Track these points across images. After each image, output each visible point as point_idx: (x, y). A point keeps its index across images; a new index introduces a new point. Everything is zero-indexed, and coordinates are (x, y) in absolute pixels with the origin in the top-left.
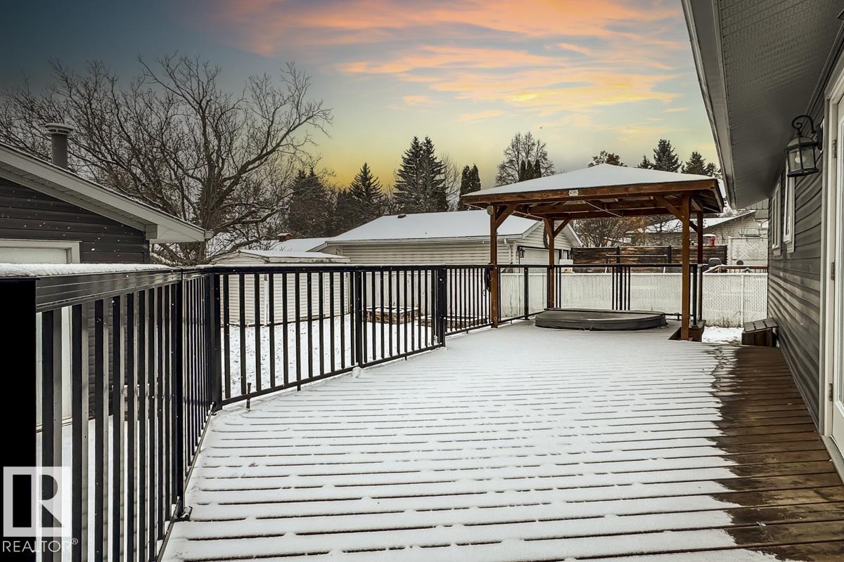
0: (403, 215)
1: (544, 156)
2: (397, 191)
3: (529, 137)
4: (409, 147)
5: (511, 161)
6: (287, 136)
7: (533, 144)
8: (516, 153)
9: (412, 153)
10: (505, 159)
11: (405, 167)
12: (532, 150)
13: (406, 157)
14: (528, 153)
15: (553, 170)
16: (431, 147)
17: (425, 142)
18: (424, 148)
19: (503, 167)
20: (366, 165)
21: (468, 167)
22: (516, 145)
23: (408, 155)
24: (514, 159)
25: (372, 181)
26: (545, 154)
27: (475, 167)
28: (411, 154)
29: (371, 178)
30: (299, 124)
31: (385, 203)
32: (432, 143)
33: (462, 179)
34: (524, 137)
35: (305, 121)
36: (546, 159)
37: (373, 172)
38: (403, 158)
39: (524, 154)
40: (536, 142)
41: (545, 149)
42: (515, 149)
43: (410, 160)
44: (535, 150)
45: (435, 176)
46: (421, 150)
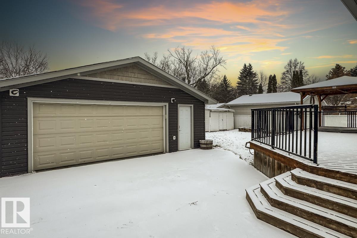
0: (251, 95)
1: (303, 68)
2: (238, 85)
3: (296, 60)
4: (242, 68)
5: (288, 71)
6: (212, 70)
7: (298, 63)
8: (290, 67)
10: (285, 70)
11: (241, 76)
12: (297, 66)
13: (241, 72)
14: (295, 67)
15: (307, 73)
16: (252, 67)
17: (249, 65)
18: (248, 67)
19: (284, 74)
20: (225, 75)
21: (271, 75)
22: (290, 64)
23: (242, 71)
24: (289, 70)
25: (227, 81)
26: (304, 67)
28: (243, 71)
29: (227, 80)
30: (216, 66)
32: (252, 66)
33: (269, 80)
34: (294, 61)
35: (218, 64)
36: (304, 69)
37: (228, 78)
38: (240, 72)
39: (293, 68)
40: (299, 62)
41: (304, 65)
42: (289, 66)
43: (243, 73)
44: (299, 66)
45: (253, 79)
46: (247, 69)
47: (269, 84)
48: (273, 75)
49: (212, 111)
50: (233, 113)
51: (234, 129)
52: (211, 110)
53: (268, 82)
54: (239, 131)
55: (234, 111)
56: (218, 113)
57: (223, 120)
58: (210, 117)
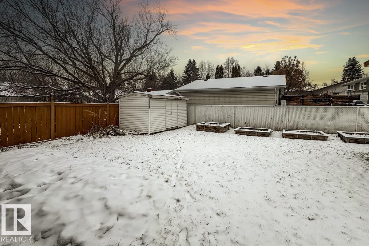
2: (183, 78)
3: (232, 59)
4: (188, 63)
7: (234, 61)
8: (228, 64)
9: (189, 65)
11: (186, 70)
13: (187, 66)
14: (232, 64)
16: (195, 63)
20: (172, 69)
21: (218, 66)
22: (228, 61)
25: (174, 74)
27: (221, 66)
29: (174, 73)
30: (162, 32)
31: (179, 82)
32: (195, 61)
33: (216, 70)
34: (231, 59)
37: (175, 71)
38: (185, 66)
40: (235, 60)
41: (238, 63)
44: (235, 63)
45: (196, 73)
46: (192, 64)
47: (216, 74)
48: (220, 66)
49: (153, 97)
50: (186, 102)
51: (188, 125)
52: (151, 95)
53: (215, 73)
54: (197, 130)
55: (187, 99)
56: (164, 102)
57: (172, 112)
58: (150, 108)
